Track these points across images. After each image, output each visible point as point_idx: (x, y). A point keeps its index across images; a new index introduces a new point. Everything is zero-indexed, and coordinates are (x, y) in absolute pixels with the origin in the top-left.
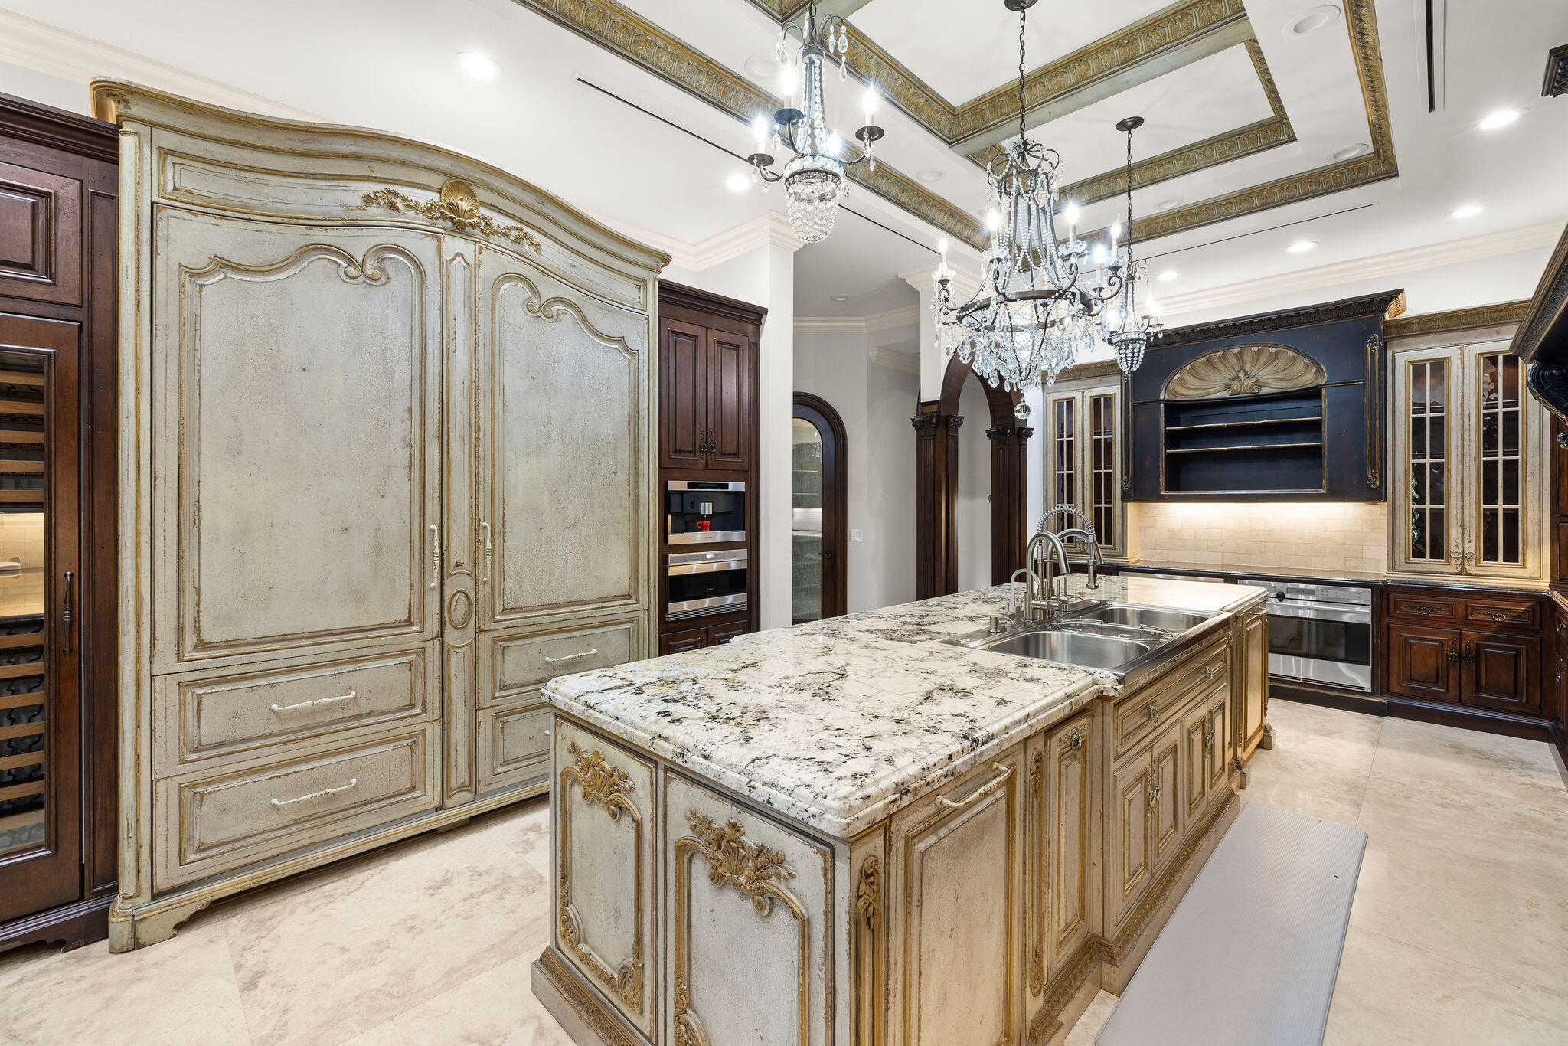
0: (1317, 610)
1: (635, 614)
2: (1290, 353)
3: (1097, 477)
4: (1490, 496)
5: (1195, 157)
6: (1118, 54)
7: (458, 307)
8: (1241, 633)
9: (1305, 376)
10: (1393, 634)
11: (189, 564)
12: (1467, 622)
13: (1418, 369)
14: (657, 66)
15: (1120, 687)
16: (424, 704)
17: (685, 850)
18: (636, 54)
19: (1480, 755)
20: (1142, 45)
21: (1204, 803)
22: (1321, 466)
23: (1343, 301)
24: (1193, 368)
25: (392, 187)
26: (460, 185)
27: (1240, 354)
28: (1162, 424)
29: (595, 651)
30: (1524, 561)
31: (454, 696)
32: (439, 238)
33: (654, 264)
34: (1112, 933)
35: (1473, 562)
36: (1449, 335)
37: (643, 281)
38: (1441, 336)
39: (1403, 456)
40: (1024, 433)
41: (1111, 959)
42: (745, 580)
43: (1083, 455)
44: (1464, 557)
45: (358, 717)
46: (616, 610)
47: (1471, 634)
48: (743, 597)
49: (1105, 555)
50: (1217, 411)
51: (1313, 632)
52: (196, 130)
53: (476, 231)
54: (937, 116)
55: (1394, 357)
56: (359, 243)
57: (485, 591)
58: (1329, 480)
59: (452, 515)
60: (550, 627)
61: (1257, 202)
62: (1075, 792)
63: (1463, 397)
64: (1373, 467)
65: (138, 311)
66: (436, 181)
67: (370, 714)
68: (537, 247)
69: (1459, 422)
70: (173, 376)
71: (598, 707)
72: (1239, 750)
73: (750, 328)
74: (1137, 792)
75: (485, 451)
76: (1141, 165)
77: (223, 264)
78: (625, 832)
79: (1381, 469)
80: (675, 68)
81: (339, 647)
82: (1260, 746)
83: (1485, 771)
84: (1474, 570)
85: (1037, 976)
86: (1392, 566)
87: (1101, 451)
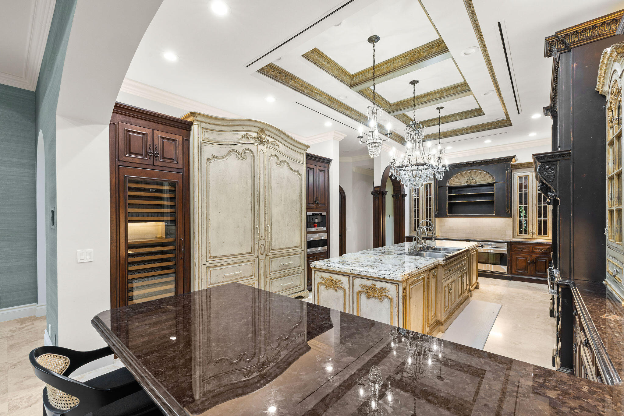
0: (493, 250)
1: (301, 252)
2: (485, 173)
3: (427, 210)
4: (539, 216)
5: (458, 116)
6: (438, 95)
7: (261, 165)
8: (471, 254)
9: (490, 181)
10: (513, 256)
11: (208, 236)
12: (533, 252)
13: (520, 178)
14: (316, 98)
15: (444, 262)
16: (255, 275)
17: (359, 293)
18: (312, 96)
19: (535, 289)
20: (445, 94)
21: (462, 297)
22: (494, 207)
23: (499, 158)
24: (456, 176)
25: (248, 133)
26: (262, 130)
27: (470, 173)
28: (447, 193)
29: (292, 262)
30: (548, 234)
31: (261, 273)
32: (257, 145)
33: (305, 149)
34: (442, 320)
35: (535, 235)
36: (528, 169)
37: (303, 154)
38: (526, 169)
39: (516, 204)
40: (404, 196)
41: (442, 325)
42: (326, 243)
43: (422, 203)
44: (533, 234)
45: (241, 278)
46: (297, 250)
47: (534, 255)
48: (325, 248)
49: (430, 235)
50: (463, 189)
51: (492, 258)
52: (209, 122)
53: (265, 143)
54: (386, 106)
55: (514, 175)
56: (240, 149)
57: (268, 244)
58: (496, 212)
59: (260, 223)
60: (282, 255)
61: (475, 130)
62: (435, 285)
63: (533, 187)
64: (508, 208)
65: (198, 170)
66: (256, 130)
67: (244, 277)
68: (278, 146)
69: (531, 194)
70: (205, 187)
71: (331, 266)
72: (470, 287)
73: (327, 165)
74: (447, 289)
75: (267, 205)
76: (442, 118)
77: (214, 157)
78: (341, 293)
79: (510, 208)
80: (320, 98)
81: (237, 259)
82: (475, 288)
83: (535, 292)
84: (535, 237)
85: (428, 323)
86: (514, 237)
87: (428, 201)
